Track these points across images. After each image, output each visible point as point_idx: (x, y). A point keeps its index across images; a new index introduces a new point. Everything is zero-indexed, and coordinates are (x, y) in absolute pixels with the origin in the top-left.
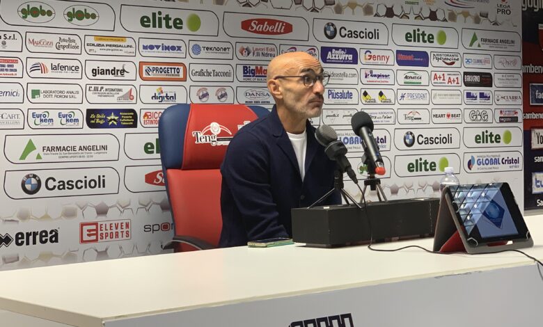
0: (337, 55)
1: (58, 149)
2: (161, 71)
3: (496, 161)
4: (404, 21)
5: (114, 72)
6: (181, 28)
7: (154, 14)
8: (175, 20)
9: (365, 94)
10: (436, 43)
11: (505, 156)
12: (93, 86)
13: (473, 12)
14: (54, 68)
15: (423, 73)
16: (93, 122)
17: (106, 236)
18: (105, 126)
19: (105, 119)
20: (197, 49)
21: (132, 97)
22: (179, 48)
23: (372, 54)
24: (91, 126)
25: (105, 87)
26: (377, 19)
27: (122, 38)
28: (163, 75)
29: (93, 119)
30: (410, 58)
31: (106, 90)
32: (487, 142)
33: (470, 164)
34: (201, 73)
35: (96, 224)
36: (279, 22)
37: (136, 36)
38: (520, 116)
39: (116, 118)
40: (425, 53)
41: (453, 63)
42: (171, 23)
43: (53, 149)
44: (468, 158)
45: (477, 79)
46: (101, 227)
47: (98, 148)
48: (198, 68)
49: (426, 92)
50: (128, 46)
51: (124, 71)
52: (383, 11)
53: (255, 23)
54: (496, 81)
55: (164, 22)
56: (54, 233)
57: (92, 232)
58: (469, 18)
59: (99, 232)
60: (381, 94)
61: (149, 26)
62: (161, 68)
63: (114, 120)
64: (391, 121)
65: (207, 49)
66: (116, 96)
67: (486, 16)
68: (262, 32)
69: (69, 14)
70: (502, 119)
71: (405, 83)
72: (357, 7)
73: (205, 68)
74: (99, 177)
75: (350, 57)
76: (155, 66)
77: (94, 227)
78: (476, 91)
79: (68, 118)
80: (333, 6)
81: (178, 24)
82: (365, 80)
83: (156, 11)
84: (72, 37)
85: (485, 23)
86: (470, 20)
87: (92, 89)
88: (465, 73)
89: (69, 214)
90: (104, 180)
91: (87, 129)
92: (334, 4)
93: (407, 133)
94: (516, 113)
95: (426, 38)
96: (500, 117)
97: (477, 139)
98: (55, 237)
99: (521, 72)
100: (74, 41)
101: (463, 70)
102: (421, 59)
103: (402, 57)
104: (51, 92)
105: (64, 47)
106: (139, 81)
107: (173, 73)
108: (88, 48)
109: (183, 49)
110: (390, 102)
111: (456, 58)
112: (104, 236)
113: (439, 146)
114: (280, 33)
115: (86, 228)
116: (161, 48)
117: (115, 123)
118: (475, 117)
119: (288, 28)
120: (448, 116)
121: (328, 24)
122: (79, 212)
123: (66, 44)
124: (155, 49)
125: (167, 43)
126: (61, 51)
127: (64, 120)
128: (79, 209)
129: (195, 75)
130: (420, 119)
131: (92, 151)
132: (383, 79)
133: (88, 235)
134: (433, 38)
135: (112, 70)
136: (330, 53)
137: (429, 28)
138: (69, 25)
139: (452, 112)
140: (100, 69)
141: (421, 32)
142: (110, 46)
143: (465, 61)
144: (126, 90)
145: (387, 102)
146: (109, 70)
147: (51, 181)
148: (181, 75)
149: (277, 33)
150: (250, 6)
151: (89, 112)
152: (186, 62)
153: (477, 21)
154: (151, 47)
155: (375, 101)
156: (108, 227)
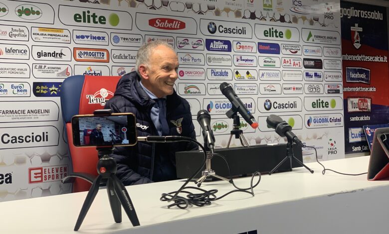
0: (217, 45)
1: (12, 112)
2: (91, 54)
3: (326, 120)
4: (263, 22)
5: (54, 54)
6: (105, 23)
7: (84, 13)
8: (100, 17)
9: (237, 73)
10: (285, 38)
11: (332, 116)
12: (38, 65)
13: (309, 17)
14: (8, 51)
15: (276, 58)
16: (39, 92)
17: (49, 178)
18: (48, 95)
19: (48, 90)
20: (116, 39)
21: (68, 74)
22: (103, 38)
23: (241, 45)
24: (37, 95)
25: (47, 66)
26: (244, 20)
27: (61, 30)
28: (92, 58)
29: (38, 90)
30: (267, 48)
31: (48, 68)
32: (320, 107)
33: (309, 122)
34: (120, 57)
35: (41, 169)
36: (176, 21)
37: (71, 29)
38: (341, 89)
39: (56, 89)
40: (278, 44)
41: (296, 52)
42: (97, 19)
43: (7, 112)
44: (307, 118)
45: (312, 63)
46: (45, 171)
47: (43, 112)
48: (117, 53)
49: (279, 72)
50: (65, 36)
51: (62, 54)
52: (248, 15)
53: (158, 21)
54: (325, 65)
55: (91, 19)
56: (8, 176)
57: (38, 175)
58: (306, 21)
59: (44, 175)
60: (248, 73)
61: (80, 21)
62: (90, 52)
63: (55, 90)
64: (255, 92)
65: (124, 39)
66: (56, 73)
67: (317, 20)
68: (164, 28)
69: (19, 11)
70: (330, 91)
71: (264, 65)
72: (230, 11)
73: (123, 53)
74: (44, 133)
75: (226, 47)
76: (86, 51)
77: (39, 171)
78: (312, 71)
79: (19, 89)
80: (214, 10)
81: (102, 20)
82: (237, 63)
83: (86, 10)
84: (21, 28)
85: (317, 25)
86: (307, 23)
87: (38, 67)
88: (305, 59)
89: (20, 161)
90: (47, 136)
91: (33, 97)
92: (214, 9)
93: (266, 101)
94: (338, 87)
95: (278, 34)
96: (328, 90)
97: (314, 105)
98: (9, 179)
99: (341, 59)
100: (23, 31)
101: (303, 57)
102: (274, 49)
103: (262, 47)
104: (5, 69)
105: (15, 36)
106: (74, 62)
107: (99, 56)
108: (34, 37)
109: (106, 39)
110: (254, 78)
111: (298, 49)
112: (47, 177)
113: (288, 110)
114: (177, 29)
115: (33, 172)
116: (90, 38)
117: (55, 93)
118: (311, 90)
119: (183, 26)
120: (294, 89)
121: (210, 23)
122: (28, 160)
123: (17, 33)
124: (86, 38)
125: (95, 34)
126: (13, 38)
127: (15, 91)
128: (28, 158)
129: (115, 58)
130: (275, 91)
131: (37, 114)
132: (249, 63)
133: (35, 177)
134: (282, 34)
135: (53, 53)
136: (212, 43)
137: (280, 27)
138: (19, 19)
139: (296, 86)
140: (43, 52)
141: (274, 30)
142: (51, 35)
143: (304, 50)
144: (63, 68)
145: (253, 78)
146: (50, 53)
147: (5, 137)
148: (105, 58)
149: (174, 29)
150: (155, 9)
151: (35, 84)
152: (109, 48)
153: (311, 23)
154: (83, 37)
155: (244, 78)
156: (51, 171)
